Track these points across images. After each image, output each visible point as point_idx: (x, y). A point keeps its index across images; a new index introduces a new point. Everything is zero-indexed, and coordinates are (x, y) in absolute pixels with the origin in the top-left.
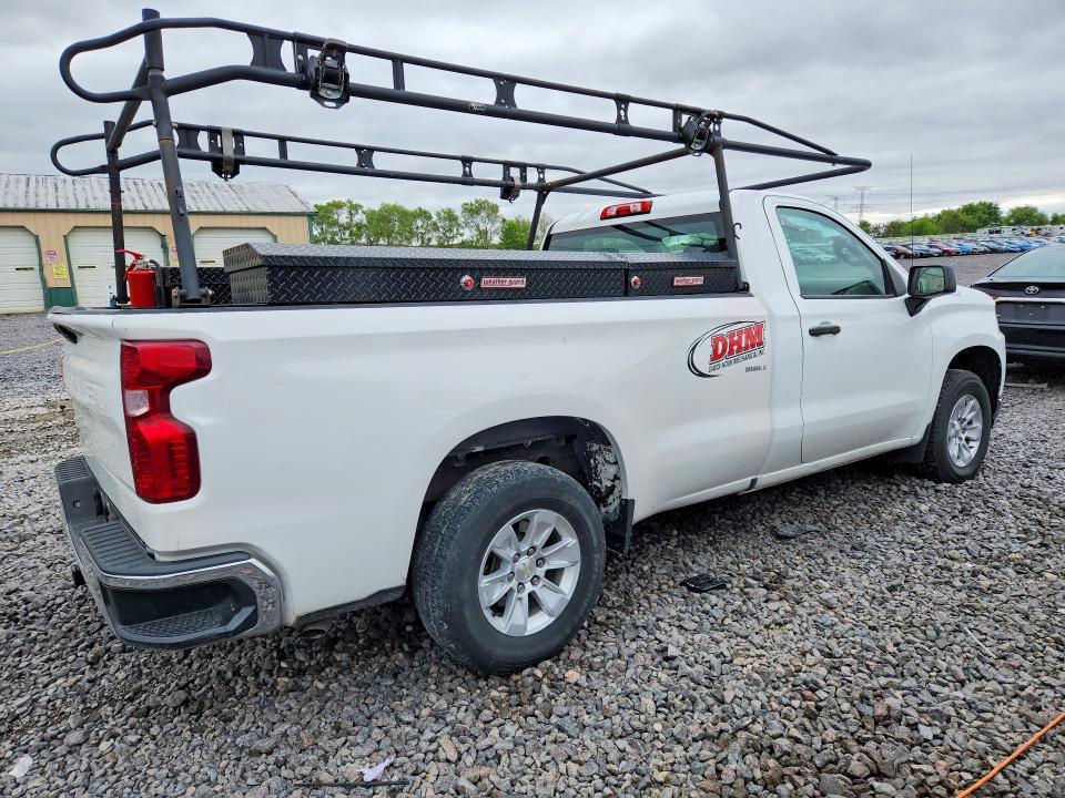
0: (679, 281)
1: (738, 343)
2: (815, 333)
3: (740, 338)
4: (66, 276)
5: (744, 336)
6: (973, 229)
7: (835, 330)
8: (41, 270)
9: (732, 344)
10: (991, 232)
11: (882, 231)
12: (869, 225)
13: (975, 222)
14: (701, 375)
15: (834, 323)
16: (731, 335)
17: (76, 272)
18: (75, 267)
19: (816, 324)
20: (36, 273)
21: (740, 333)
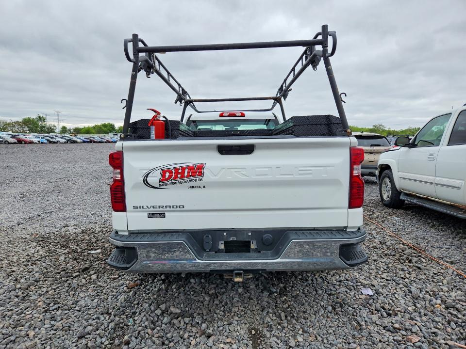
6: (107, 133)
10: (114, 135)
11: (72, 131)
12: (66, 128)
13: (107, 130)
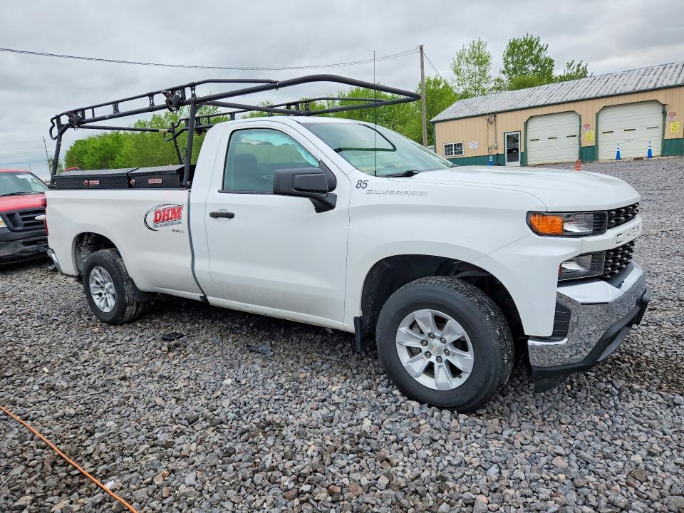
0: (151, 181)
1: (168, 215)
2: (214, 215)
3: (168, 213)
4: (593, 139)
5: (170, 212)
7: (230, 216)
8: (580, 136)
9: (165, 215)
14: (150, 229)
15: (230, 211)
16: (164, 211)
17: (601, 136)
18: (600, 132)
19: (216, 210)
20: (577, 138)
21: (168, 210)
